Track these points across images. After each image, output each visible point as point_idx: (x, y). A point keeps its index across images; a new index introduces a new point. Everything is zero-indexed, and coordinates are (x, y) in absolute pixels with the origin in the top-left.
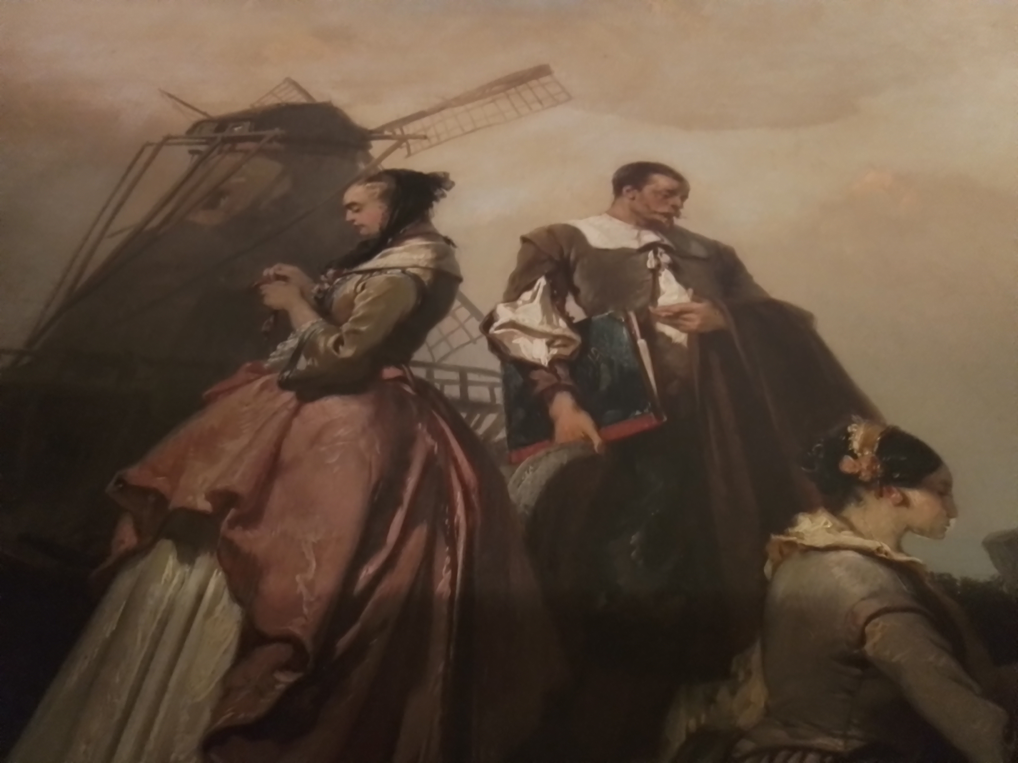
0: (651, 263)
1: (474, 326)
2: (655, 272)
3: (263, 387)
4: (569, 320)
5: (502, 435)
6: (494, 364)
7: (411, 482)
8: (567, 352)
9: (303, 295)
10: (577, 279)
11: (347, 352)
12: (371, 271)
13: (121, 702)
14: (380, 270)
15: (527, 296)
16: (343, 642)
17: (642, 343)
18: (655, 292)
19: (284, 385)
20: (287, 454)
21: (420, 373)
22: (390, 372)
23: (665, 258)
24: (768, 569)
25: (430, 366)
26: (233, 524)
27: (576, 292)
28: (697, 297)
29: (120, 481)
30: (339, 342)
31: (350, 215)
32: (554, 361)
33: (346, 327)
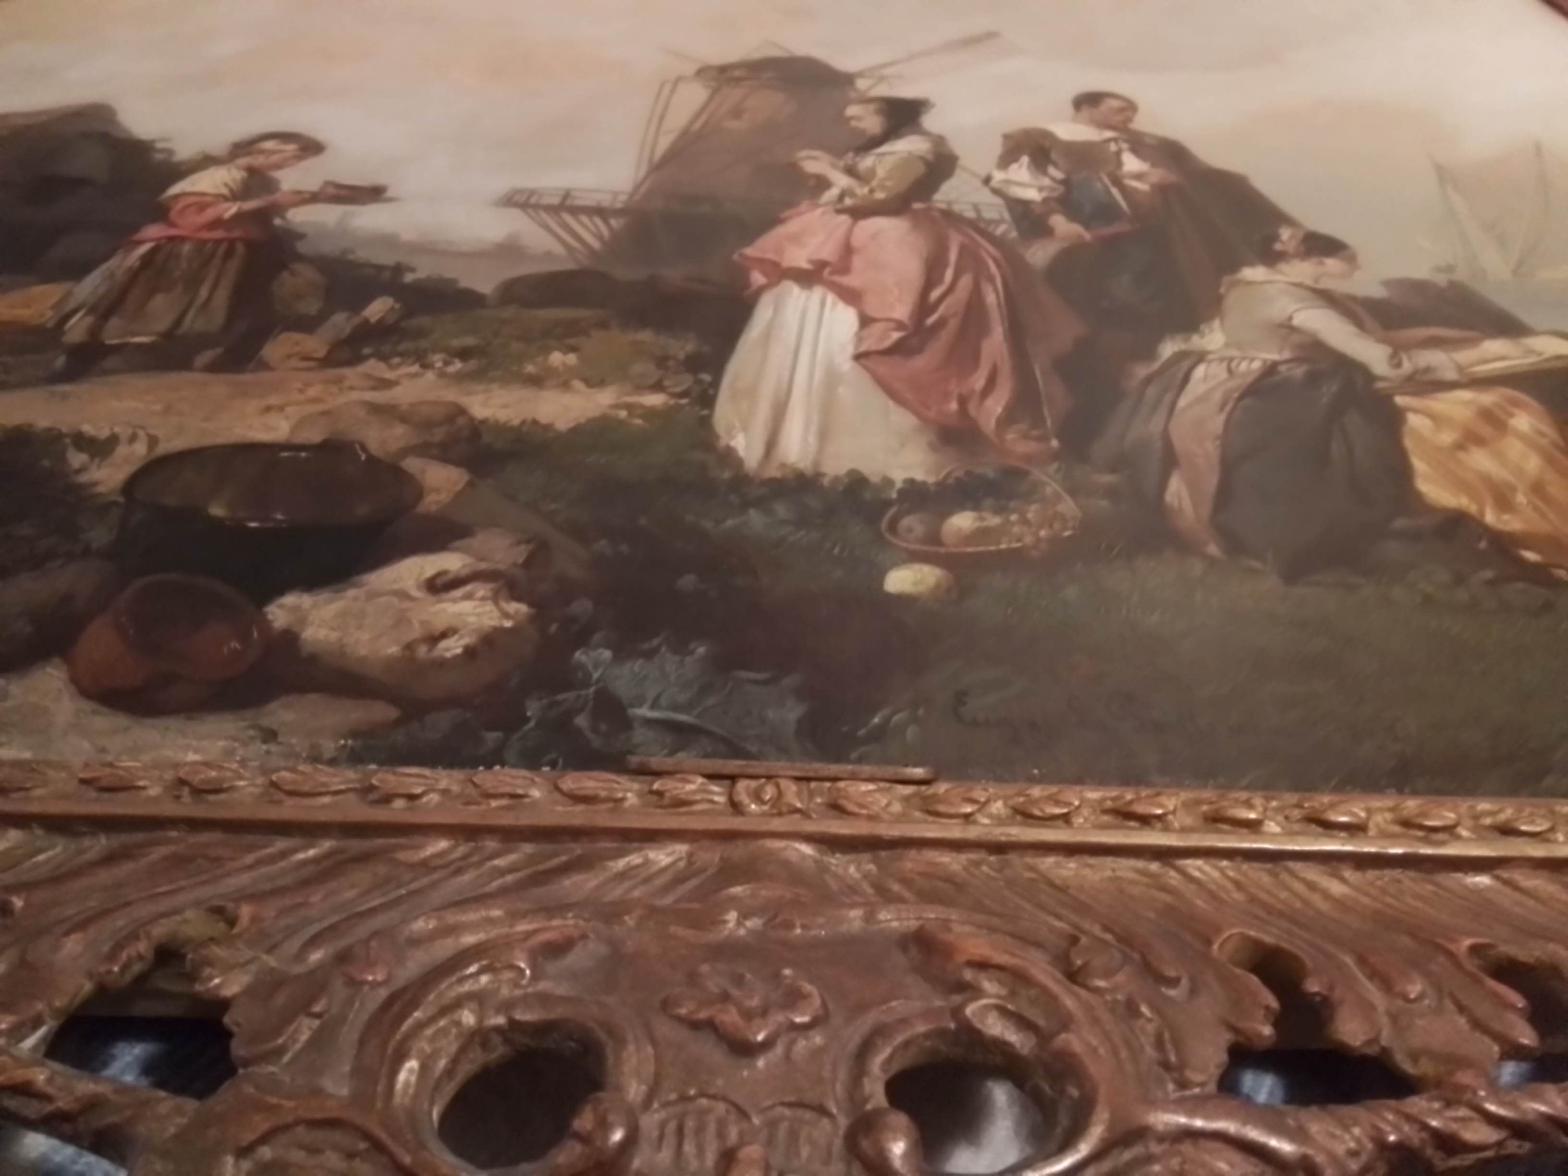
0: (1113, 147)
1: (978, 183)
2: (1118, 153)
3: (823, 214)
4: (1053, 179)
5: (1014, 234)
6: (998, 200)
7: (953, 256)
8: (1055, 194)
9: (834, 166)
10: (1054, 156)
11: (880, 195)
12: (883, 154)
13: (792, 341)
14: (891, 153)
15: (1014, 166)
16: (931, 320)
17: (1115, 191)
18: (1119, 164)
19: (839, 212)
20: (856, 242)
21: (943, 206)
22: (917, 206)
23: (1125, 146)
24: (1222, 290)
25: (949, 203)
26: (833, 273)
27: (1056, 165)
28: (1154, 165)
29: (741, 255)
30: (872, 191)
31: (854, 123)
32: (1045, 201)
33: (874, 183)
